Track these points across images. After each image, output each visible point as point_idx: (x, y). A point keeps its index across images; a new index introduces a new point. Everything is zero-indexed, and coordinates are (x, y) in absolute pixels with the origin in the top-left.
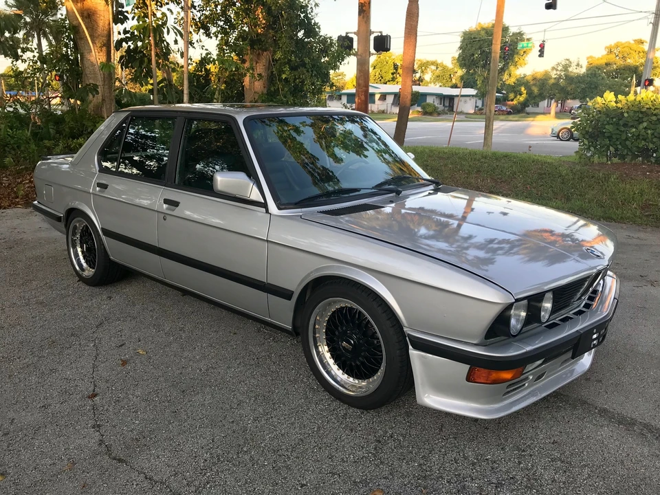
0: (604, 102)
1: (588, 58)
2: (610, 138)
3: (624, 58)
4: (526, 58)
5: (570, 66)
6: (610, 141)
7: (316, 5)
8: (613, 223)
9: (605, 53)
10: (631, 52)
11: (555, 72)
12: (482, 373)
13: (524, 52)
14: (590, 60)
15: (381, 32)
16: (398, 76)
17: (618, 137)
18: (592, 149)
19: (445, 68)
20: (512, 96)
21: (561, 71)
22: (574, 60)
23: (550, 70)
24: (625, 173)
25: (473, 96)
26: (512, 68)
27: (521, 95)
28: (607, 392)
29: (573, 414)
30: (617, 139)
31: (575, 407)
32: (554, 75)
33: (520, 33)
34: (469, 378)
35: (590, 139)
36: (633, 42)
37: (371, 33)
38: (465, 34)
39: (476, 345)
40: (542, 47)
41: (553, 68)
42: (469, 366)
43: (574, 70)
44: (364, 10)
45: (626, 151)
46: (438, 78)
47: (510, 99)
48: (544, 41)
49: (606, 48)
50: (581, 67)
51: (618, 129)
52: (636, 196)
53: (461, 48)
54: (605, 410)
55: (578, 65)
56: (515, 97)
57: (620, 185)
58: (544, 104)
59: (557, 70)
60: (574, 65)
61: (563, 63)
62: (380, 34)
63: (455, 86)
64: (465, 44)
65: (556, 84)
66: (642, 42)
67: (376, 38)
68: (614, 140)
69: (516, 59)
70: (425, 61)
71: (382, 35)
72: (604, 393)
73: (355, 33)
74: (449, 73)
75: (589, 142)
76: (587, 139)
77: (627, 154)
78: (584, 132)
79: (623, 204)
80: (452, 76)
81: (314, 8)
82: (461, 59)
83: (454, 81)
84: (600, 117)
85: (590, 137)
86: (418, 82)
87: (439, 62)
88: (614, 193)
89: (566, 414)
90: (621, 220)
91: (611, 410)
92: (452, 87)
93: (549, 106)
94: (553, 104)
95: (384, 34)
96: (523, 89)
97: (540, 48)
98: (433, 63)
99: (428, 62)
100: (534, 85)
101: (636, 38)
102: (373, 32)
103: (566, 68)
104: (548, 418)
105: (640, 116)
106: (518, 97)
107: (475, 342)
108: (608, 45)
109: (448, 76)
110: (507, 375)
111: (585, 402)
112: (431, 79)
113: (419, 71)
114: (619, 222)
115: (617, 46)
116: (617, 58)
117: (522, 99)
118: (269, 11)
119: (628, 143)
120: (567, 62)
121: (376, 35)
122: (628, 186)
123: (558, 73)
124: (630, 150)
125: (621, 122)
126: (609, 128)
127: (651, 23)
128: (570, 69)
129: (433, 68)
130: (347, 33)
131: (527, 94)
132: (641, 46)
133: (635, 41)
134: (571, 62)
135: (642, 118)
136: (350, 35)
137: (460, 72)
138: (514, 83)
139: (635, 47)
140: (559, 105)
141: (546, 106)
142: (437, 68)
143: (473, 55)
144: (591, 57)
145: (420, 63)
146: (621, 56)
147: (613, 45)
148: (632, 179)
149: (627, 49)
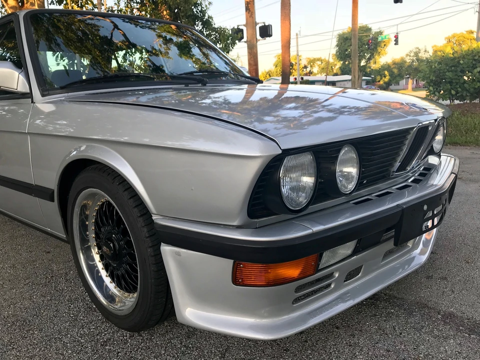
0: (443, 55)
1: (433, 47)
2: (451, 83)
3: (460, 44)
4: (386, 50)
5: (419, 53)
6: (451, 86)
7: (210, 3)
8: (459, 147)
9: (445, 42)
10: (465, 39)
11: (408, 57)
12: (253, 270)
13: (385, 45)
14: (435, 48)
15: (264, 23)
16: (294, 71)
17: (458, 81)
18: (437, 93)
19: (328, 63)
20: (378, 78)
21: (413, 56)
22: (422, 47)
23: (405, 57)
24: (466, 110)
25: (349, 80)
26: (376, 57)
27: (385, 77)
28: (453, 292)
29: (407, 323)
30: (457, 83)
31: (410, 314)
32: (408, 60)
33: (380, 32)
34: (237, 280)
35: (434, 86)
36: (466, 33)
37: (256, 24)
38: (339, 35)
39: (238, 227)
40: (396, 37)
41: (407, 55)
42: (233, 261)
43: (423, 55)
44: (250, 7)
45: (465, 92)
46: (323, 70)
47: (377, 80)
48: (397, 33)
49: (446, 38)
50: (428, 52)
51: (456, 75)
52: (476, 126)
53: (337, 46)
54: (451, 316)
55: (426, 51)
56: (381, 79)
57: (462, 119)
58: (403, 82)
59: (410, 56)
60: (422, 51)
61: (414, 51)
62: (263, 25)
63: (336, 75)
64: (340, 42)
65: (410, 66)
66: (472, 32)
67: (260, 28)
68: (454, 84)
69: (379, 50)
70: (312, 59)
71: (265, 25)
72: (450, 292)
73: (244, 25)
74: (331, 66)
75: (434, 89)
76: (432, 86)
77: (467, 96)
78: (429, 81)
79: (466, 133)
80: (333, 67)
81: (208, 6)
82: (338, 54)
83: (335, 71)
84: (441, 67)
85: (435, 84)
86: (309, 74)
87: (323, 58)
88: (458, 125)
89: (398, 324)
90: (466, 144)
91: (459, 314)
92: (334, 75)
93: (407, 83)
94: (410, 81)
95: (267, 24)
96: (386, 72)
97: (395, 39)
98: (318, 60)
99: (315, 59)
100: (395, 68)
101: (468, 30)
102: (258, 24)
103: (416, 54)
104: (373, 330)
105: (474, 63)
106: (384, 78)
107: (235, 223)
108: (447, 36)
109: (330, 68)
110: (292, 272)
111: (426, 306)
112: (318, 71)
113: (309, 66)
114: (463, 146)
115: (454, 36)
116: (455, 45)
117: (387, 79)
118: (170, 8)
119: (466, 85)
120: (417, 49)
121: (260, 25)
122: (469, 119)
123: (411, 58)
124: (468, 91)
125: (459, 69)
126: (449, 74)
127: (477, 11)
128: (420, 55)
129: (319, 63)
130: (238, 26)
131: (389, 75)
132: (472, 35)
133: (467, 32)
134: (420, 50)
135: (476, 64)
136: (241, 27)
137: (339, 64)
138: (380, 69)
139: (467, 36)
140: (415, 81)
141: (405, 84)
142: (322, 63)
143: (347, 50)
144: (435, 46)
145: (309, 60)
146: (457, 43)
147: (450, 35)
148: (472, 113)
149: (461, 38)
